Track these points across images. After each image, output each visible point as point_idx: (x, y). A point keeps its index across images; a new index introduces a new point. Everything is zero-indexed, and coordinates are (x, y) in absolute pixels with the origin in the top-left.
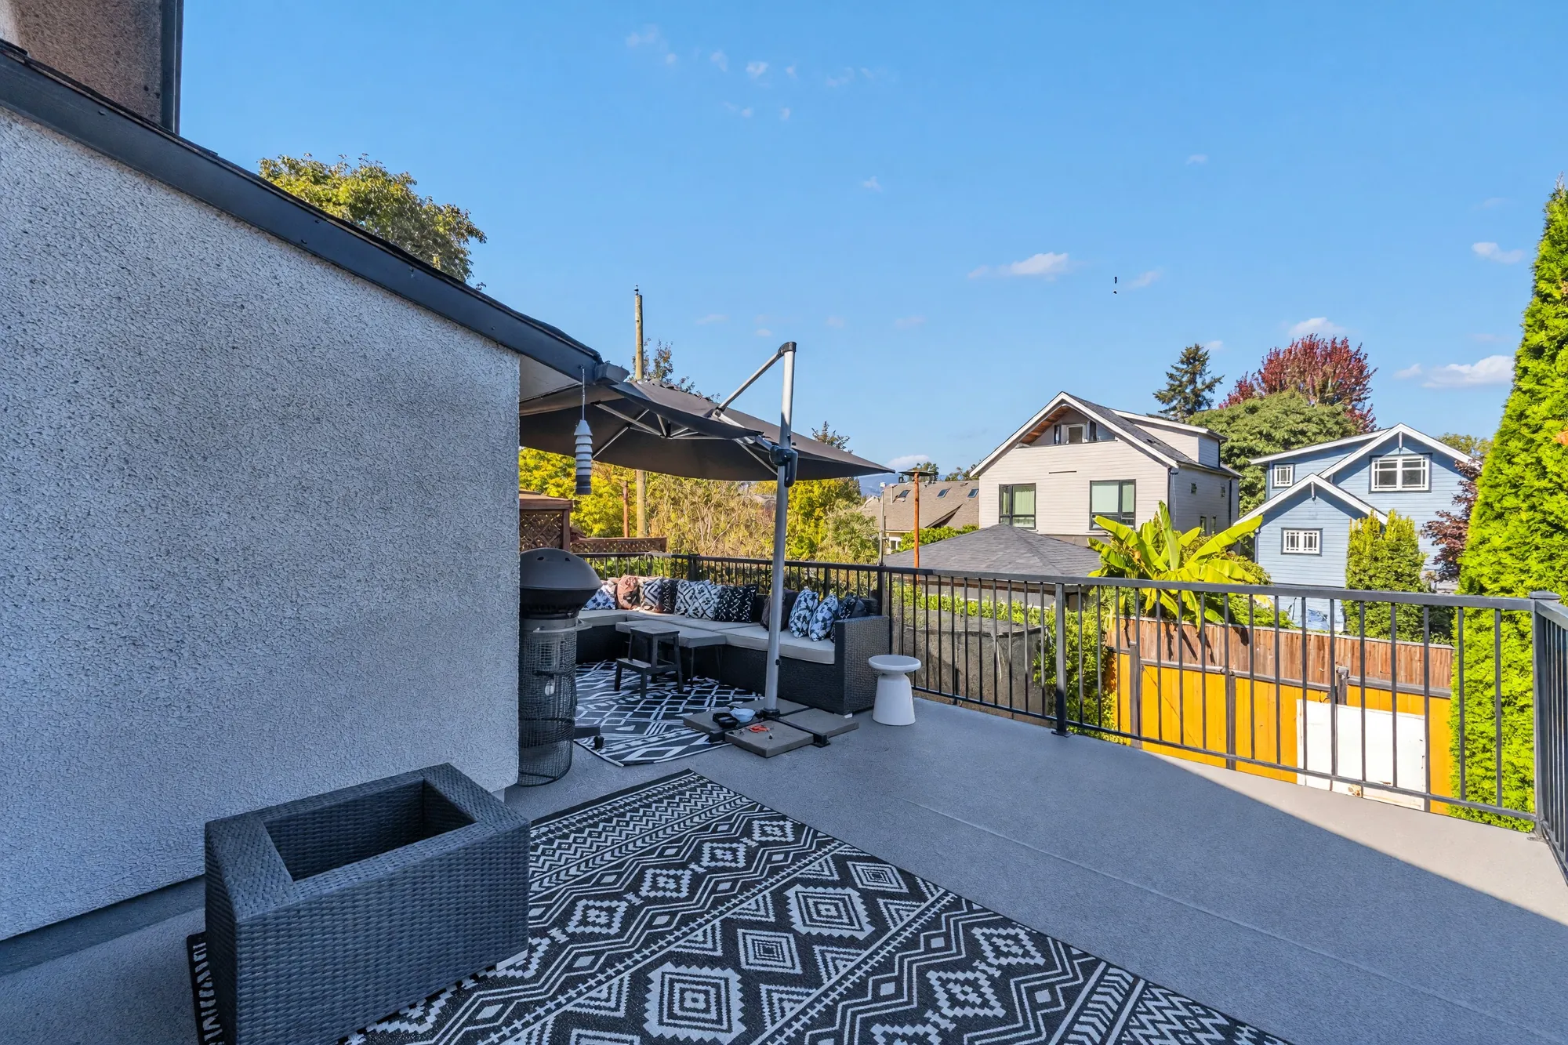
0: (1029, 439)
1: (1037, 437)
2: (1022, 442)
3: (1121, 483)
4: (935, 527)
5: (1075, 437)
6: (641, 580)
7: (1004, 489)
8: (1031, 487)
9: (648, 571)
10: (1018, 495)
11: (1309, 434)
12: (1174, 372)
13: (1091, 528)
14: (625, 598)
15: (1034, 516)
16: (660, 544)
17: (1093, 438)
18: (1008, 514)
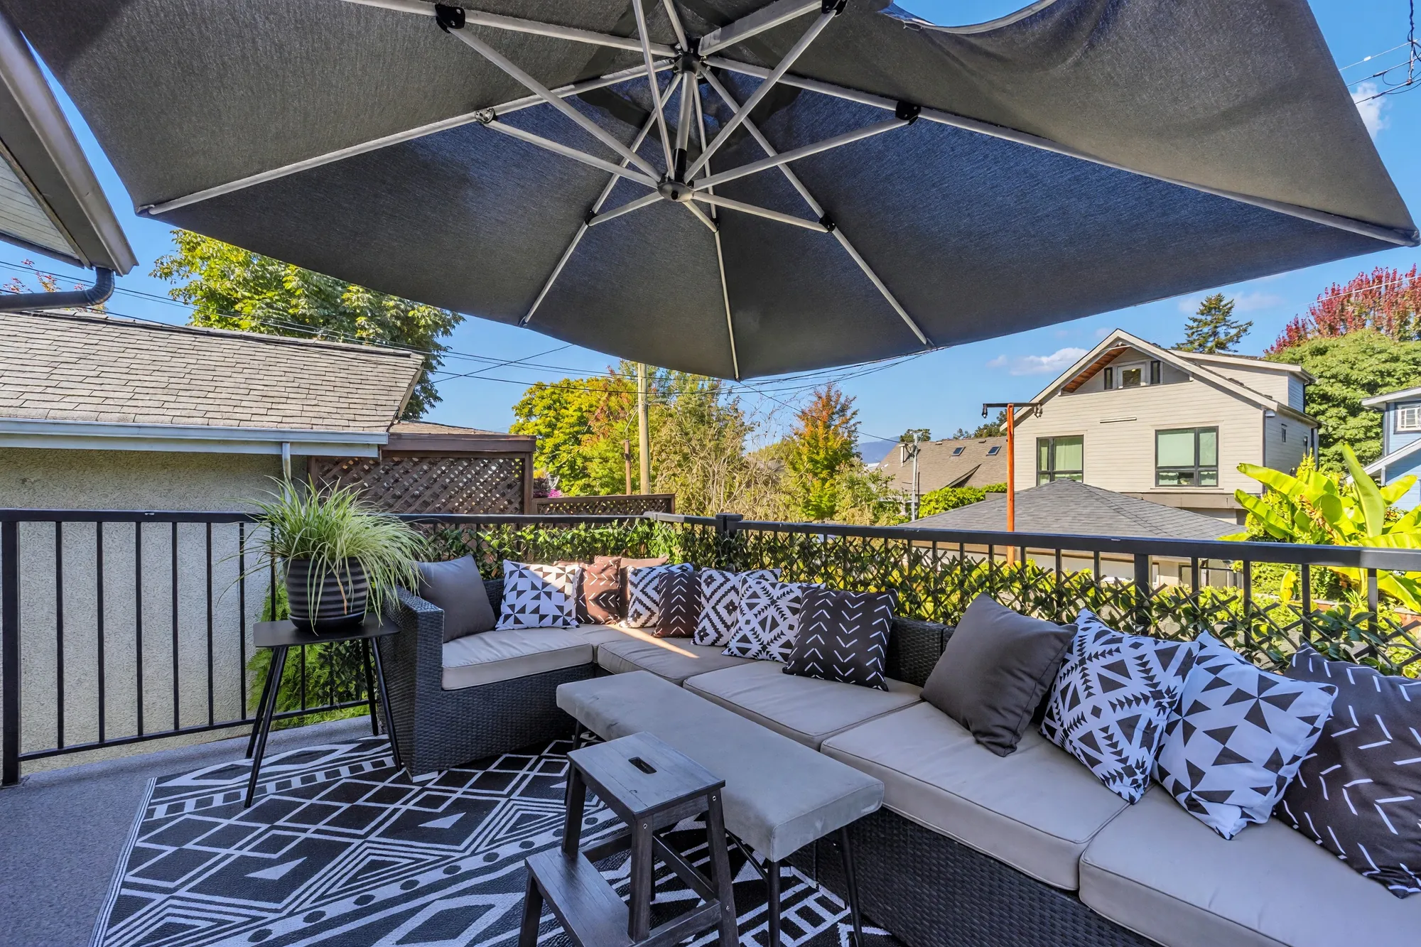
0: (1073, 385)
1: (1081, 384)
2: (1064, 390)
3: (1198, 432)
4: (955, 486)
5: (1131, 379)
6: (630, 565)
7: (1041, 442)
8: (1077, 440)
9: (641, 548)
10: (1060, 450)
11: (1398, 375)
12: (1191, 323)
13: (1157, 484)
14: (596, 600)
15: (1082, 472)
16: (666, 503)
17: (1155, 380)
18: (1048, 472)
